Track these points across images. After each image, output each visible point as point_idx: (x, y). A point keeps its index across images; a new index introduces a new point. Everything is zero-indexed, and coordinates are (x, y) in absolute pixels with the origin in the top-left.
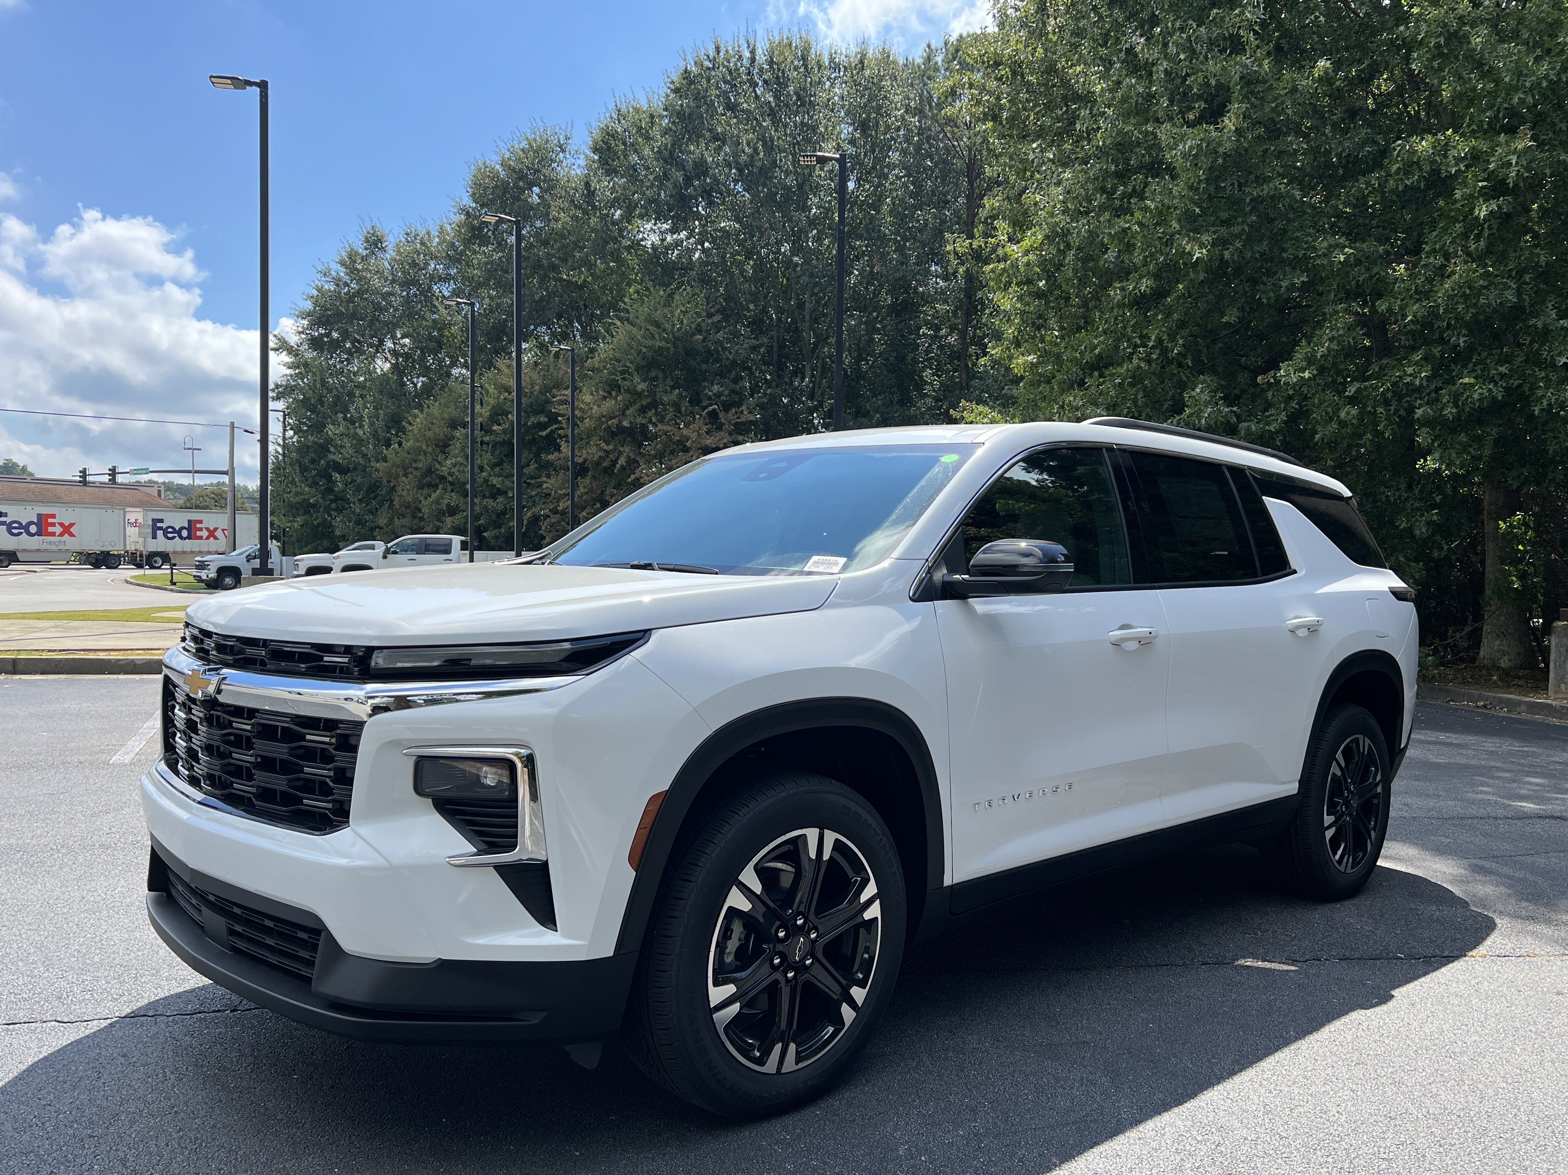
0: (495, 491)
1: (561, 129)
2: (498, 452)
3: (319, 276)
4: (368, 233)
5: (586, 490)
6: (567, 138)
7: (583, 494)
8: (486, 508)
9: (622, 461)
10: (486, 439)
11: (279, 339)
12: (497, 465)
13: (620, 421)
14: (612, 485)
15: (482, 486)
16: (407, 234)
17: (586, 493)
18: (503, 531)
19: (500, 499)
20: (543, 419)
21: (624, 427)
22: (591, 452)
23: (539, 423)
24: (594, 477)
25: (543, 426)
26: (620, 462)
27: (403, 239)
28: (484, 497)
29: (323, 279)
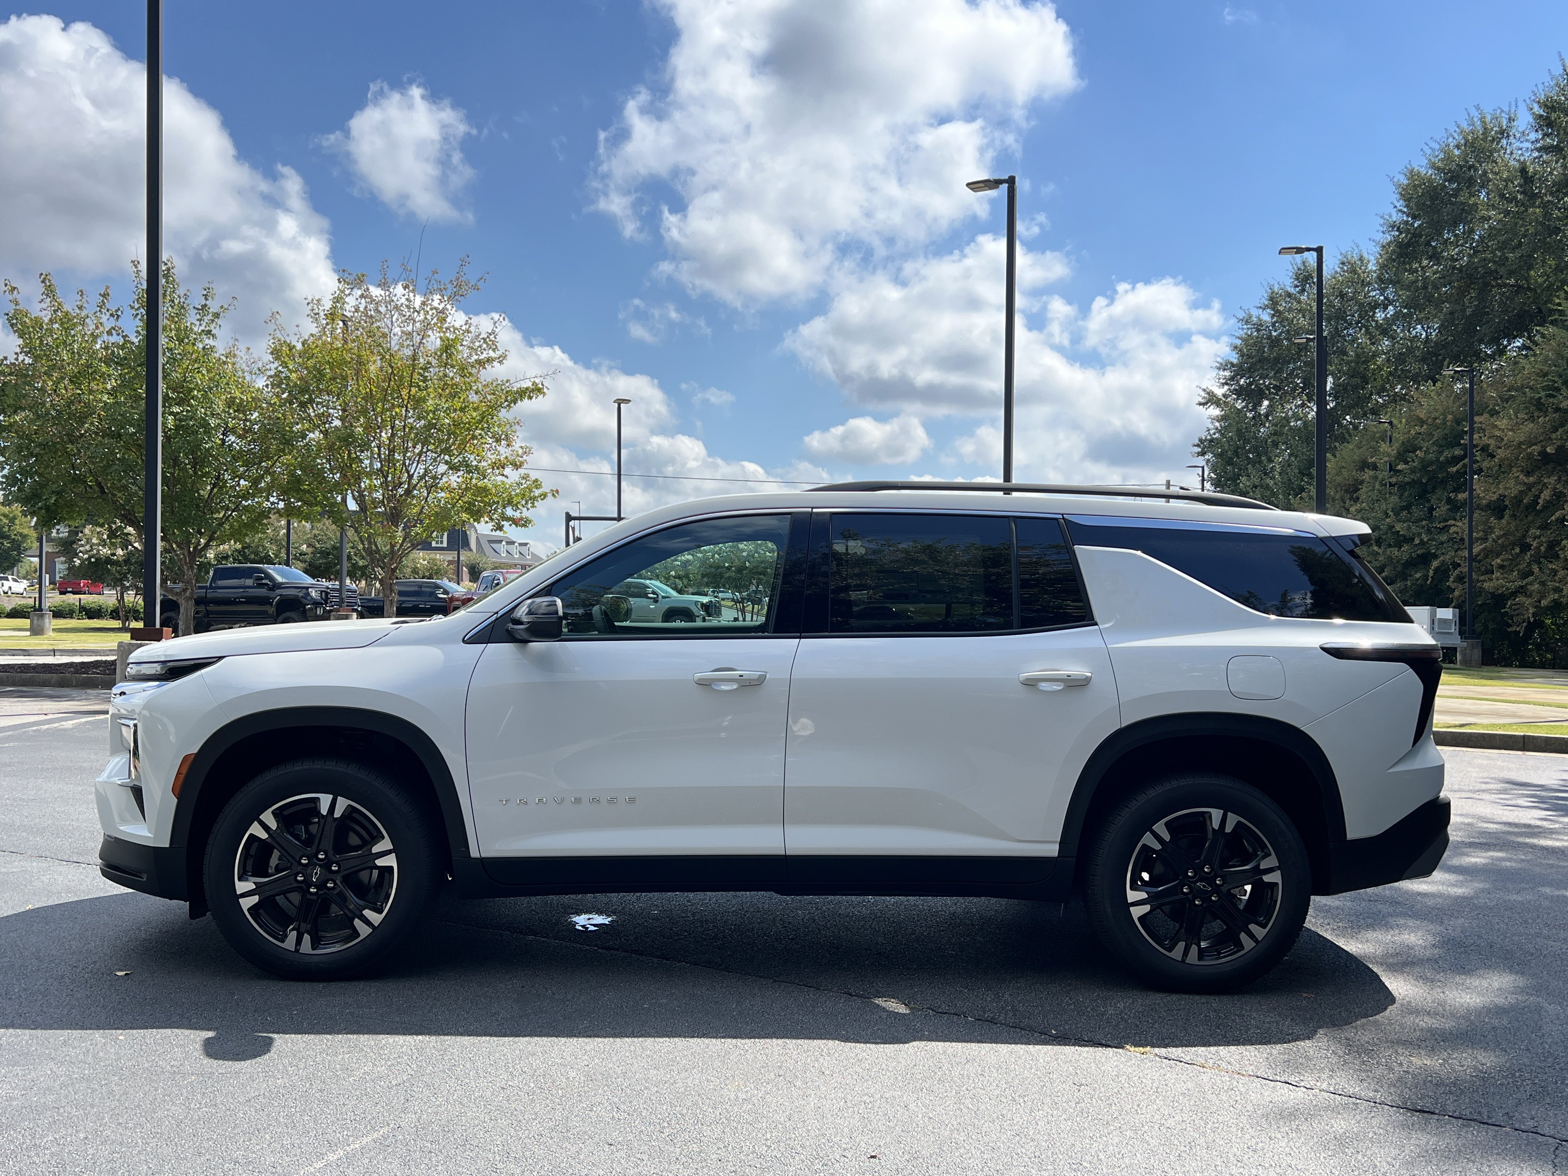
0: (1401, 538)
1: (1502, 111)
2: (1407, 494)
3: (1240, 325)
4: (1299, 269)
5: (1502, 533)
6: (1510, 120)
7: (1499, 538)
8: (1390, 558)
9: (1546, 495)
10: (1394, 480)
11: (1208, 393)
12: (1403, 508)
13: (1545, 447)
14: (1538, 525)
15: (1387, 533)
16: (1343, 263)
17: (1502, 536)
18: (1409, 583)
19: (1405, 548)
20: (1458, 452)
21: (1550, 454)
22: (1510, 486)
23: (1454, 457)
24: (1514, 516)
25: (1456, 460)
26: (1542, 496)
27: (1339, 270)
28: (1390, 546)
29: (1245, 327)
